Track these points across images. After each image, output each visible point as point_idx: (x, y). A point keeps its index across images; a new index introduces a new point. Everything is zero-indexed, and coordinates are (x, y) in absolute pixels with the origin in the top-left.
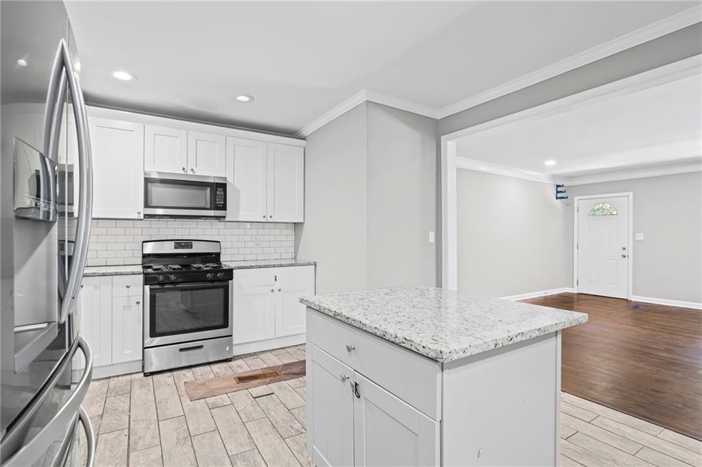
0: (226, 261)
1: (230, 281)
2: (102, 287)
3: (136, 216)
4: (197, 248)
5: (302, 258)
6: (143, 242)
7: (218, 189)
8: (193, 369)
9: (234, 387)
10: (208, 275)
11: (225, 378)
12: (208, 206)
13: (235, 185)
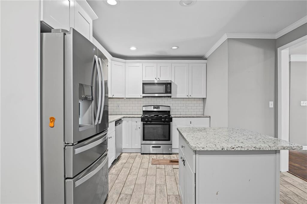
0: (172, 114)
1: (171, 122)
2: (129, 122)
3: (140, 97)
4: (161, 109)
5: (206, 114)
6: (143, 106)
7: (168, 85)
8: (157, 155)
9: (168, 163)
10: (163, 120)
11: (167, 160)
12: (164, 92)
13: (175, 83)
